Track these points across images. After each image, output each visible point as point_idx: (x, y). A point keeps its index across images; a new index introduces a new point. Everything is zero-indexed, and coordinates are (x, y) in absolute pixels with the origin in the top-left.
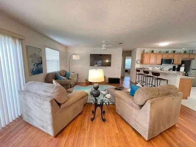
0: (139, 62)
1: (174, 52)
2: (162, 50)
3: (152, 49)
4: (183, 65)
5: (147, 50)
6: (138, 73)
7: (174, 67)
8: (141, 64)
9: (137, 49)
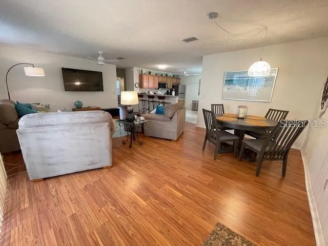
0: (137, 85)
1: (167, 75)
2: (158, 72)
3: (149, 70)
4: (174, 89)
5: (144, 71)
6: (141, 99)
7: (168, 91)
8: (140, 88)
9: (134, 68)
